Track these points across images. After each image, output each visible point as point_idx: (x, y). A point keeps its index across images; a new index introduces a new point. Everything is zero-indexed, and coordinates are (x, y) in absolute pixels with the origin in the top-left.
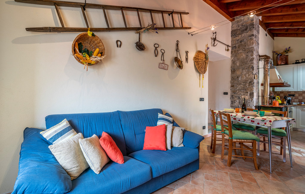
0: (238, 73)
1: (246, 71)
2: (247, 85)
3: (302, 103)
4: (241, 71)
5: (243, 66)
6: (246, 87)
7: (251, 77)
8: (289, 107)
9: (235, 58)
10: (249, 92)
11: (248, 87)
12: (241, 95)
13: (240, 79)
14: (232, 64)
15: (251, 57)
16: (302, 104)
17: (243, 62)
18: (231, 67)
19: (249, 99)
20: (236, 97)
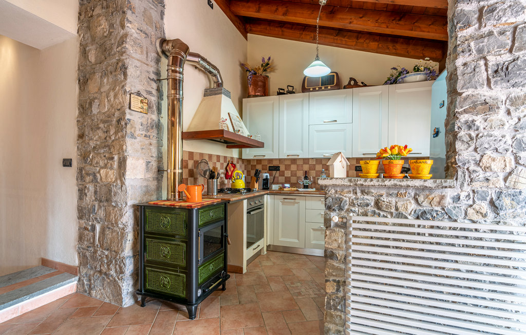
0: (92, 87)
1: (111, 80)
2: (112, 133)
3: (286, 185)
4: (99, 80)
5: (104, 66)
6: (110, 138)
7: (120, 103)
8: (248, 199)
9: (86, 36)
10: (116, 158)
11: (113, 138)
12: (98, 169)
13: (95, 110)
14: (80, 59)
15: (122, 32)
16: (285, 187)
17: (104, 51)
18: (79, 69)
19: (116, 180)
20: (88, 174)
